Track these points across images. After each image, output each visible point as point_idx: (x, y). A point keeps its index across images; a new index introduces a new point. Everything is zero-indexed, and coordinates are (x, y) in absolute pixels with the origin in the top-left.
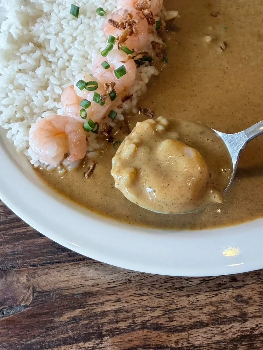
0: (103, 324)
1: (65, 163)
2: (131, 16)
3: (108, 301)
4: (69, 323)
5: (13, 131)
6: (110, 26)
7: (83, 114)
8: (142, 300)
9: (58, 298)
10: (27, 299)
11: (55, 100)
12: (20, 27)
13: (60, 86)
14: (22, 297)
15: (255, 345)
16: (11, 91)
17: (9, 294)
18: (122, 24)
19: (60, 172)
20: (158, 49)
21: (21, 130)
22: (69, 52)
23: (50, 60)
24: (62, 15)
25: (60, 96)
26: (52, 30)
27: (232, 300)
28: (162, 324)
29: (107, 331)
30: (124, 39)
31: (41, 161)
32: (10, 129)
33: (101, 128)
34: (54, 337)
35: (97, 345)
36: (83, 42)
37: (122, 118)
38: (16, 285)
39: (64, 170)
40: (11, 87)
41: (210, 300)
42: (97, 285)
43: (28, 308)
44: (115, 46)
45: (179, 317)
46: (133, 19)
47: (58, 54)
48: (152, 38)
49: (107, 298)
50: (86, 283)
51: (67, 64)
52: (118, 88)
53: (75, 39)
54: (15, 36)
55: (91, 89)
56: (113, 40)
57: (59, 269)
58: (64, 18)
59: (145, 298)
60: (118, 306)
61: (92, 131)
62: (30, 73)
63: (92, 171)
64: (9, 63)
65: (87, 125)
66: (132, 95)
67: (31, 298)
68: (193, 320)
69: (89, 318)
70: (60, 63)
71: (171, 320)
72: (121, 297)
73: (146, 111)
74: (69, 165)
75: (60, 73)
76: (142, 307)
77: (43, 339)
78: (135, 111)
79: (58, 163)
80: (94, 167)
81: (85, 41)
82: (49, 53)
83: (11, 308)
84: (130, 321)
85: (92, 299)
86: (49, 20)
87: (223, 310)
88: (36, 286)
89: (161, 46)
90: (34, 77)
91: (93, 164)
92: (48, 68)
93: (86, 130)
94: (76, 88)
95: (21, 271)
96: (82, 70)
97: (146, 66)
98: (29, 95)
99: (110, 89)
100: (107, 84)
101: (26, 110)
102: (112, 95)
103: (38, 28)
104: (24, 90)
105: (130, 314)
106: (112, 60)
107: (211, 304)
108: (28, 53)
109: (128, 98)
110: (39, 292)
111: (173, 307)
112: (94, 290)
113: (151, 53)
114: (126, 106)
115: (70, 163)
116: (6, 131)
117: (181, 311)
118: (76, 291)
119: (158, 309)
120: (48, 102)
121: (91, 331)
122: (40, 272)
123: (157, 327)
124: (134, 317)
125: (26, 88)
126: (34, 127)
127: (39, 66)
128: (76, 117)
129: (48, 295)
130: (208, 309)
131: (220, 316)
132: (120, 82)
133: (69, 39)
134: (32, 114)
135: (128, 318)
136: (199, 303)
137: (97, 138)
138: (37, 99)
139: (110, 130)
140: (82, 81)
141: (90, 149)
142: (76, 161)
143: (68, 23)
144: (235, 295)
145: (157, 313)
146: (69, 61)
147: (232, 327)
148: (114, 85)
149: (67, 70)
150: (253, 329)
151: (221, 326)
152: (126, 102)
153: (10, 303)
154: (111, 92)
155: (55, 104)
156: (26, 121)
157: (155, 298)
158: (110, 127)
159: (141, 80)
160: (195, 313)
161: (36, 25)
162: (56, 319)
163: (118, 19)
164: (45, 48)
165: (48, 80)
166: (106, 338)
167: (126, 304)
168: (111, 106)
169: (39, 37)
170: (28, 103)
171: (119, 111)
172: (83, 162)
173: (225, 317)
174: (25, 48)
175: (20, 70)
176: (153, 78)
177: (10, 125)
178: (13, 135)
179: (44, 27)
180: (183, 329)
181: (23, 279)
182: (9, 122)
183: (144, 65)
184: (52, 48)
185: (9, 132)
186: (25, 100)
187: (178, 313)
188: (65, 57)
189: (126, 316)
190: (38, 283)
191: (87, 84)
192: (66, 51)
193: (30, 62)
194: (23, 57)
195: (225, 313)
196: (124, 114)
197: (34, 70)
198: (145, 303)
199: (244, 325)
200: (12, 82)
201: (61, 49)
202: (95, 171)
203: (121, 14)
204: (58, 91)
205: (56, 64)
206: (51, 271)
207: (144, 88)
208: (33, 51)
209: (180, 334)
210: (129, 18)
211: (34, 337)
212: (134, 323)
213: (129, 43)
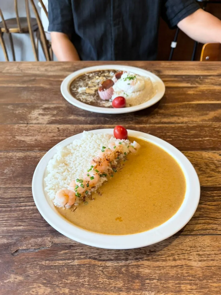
0: (75, 256)
1: (66, 206)
2: (101, 159)
3: (79, 249)
4: (63, 254)
5: (50, 193)
6: (93, 161)
7: (76, 190)
8: (91, 250)
9: (61, 246)
10: (50, 245)
11: (68, 184)
12: (61, 157)
13: (71, 180)
14: (47, 244)
15: (129, 268)
16: (53, 179)
17: (43, 243)
18: (97, 162)
19: (64, 209)
20: (110, 172)
21: (54, 192)
22: (77, 168)
23: (69, 170)
24: (77, 155)
25: (70, 183)
26: (72, 160)
27: (124, 254)
28: (97, 258)
29: (76, 258)
30: (96, 167)
31: (58, 204)
32: (50, 192)
33: (81, 196)
34: (57, 258)
35: (72, 262)
36: (83, 165)
37: (90, 194)
38: (46, 240)
39: (65, 208)
40: (53, 178)
41: (116, 252)
42: (75, 243)
43: (49, 248)
44: (93, 169)
45: (103, 256)
46: (101, 161)
47: (73, 168)
48: (108, 168)
49: (78, 248)
50: (72, 242)
51: (75, 172)
52: (90, 183)
53: (80, 164)
54: (58, 160)
55: (80, 182)
56: (92, 167)
57: (62, 237)
58: (78, 156)
59: (92, 249)
60: (82, 251)
61: (78, 196)
62: (61, 174)
63: (75, 210)
64: (54, 169)
65: (76, 194)
66: (95, 186)
67: (51, 245)
68: (108, 258)
69: (70, 253)
70: (73, 172)
71: (100, 257)
72: (83, 248)
73: (99, 193)
74: (67, 207)
75: (72, 175)
76: (91, 252)
77: (53, 258)
78: (95, 192)
79: (64, 205)
80: (75, 209)
81: (84, 166)
82: (69, 168)
83: (43, 247)
84: (85, 256)
85: (72, 247)
86: (72, 156)
87: (120, 256)
88: (53, 241)
89: (111, 171)
90: (62, 175)
91: (76, 208)
92: (68, 173)
93: (76, 196)
94: (76, 181)
95: (48, 236)
96: (80, 175)
97: (104, 177)
98: (59, 181)
99: (87, 183)
100: (86, 181)
101: (57, 186)
102: (88, 185)
103: (67, 158)
104: (57, 179)
105: (86, 254)
106: (90, 173)
107: (116, 254)
108: (62, 167)
109: (93, 187)
110: (54, 243)
111: (102, 253)
112: (74, 245)
113: (107, 173)
114: (92, 190)
115: (68, 206)
116: (48, 192)
117: (104, 255)
118: (67, 245)
119: (96, 253)
120: (65, 185)
121: (71, 257)
122: (55, 237)
123: (95, 259)
124: (87, 255)
125: (58, 179)
126: (58, 192)
127: (65, 172)
128: (73, 191)
129: (57, 245)
130: (114, 255)
131: (118, 258)
132: (91, 181)
133: (78, 164)
134: (58, 188)
135: (85, 255)
136: (111, 253)
137: (79, 200)
138: (61, 183)
139: (84, 197)
140: (78, 179)
141: (76, 202)
142: (70, 205)
143: (79, 158)
144: (125, 252)
145: (95, 255)
146: (76, 171)
147: (122, 262)
148: (89, 182)
149: (75, 175)
150: (129, 263)
151: (118, 261)
152: (93, 188)
153: (43, 246)
154: (87, 184)
155: (67, 186)
156: (55, 190)
157: (96, 250)
158: (85, 196)
159: (100, 182)
160: (109, 256)
161: (67, 157)
162: (59, 253)
163: (96, 160)
164: (68, 166)
165: (67, 177)
166: (76, 260)
167: (85, 251)
168: (86, 189)
169: (67, 161)
170: (58, 184)
171: (89, 191)
172: (72, 206)
173: (120, 258)
174: (61, 165)
175: (57, 172)
176: (105, 181)
177: (50, 191)
178: (50, 194)
179: (70, 158)
180: (104, 260)
181: (49, 239)
182: (49, 189)
183: (103, 177)
184: (71, 166)
185: (49, 193)
186: (57, 183)
187: (103, 255)
188: (75, 170)
189: (84, 254)
190: (54, 241)
191: (79, 180)
192: (76, 168)
193: (62, 170)
194: (60, 168)
195: (120, 257)
196: (91, 192)
197: (62, 173)
198: (92, 251)
199: (126, 262)
200: (54, 176)
201: (74, 167)
202: (76, 210)
203: (98, 158)
204: (69, 181)
205: (71, 172)
206: (59, 237)
207: (101, 185)
208: (64, 166)
209: (102, 262)
210: (100, 160)
211: (50, 257)
212: (86, 256)
213: (98, 168)
